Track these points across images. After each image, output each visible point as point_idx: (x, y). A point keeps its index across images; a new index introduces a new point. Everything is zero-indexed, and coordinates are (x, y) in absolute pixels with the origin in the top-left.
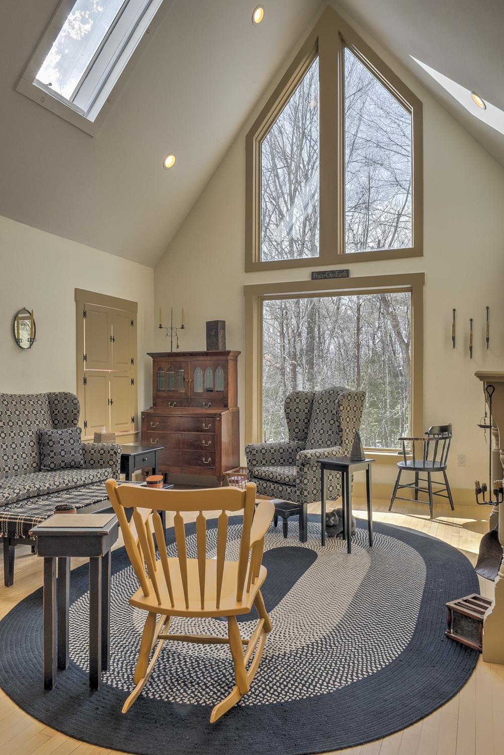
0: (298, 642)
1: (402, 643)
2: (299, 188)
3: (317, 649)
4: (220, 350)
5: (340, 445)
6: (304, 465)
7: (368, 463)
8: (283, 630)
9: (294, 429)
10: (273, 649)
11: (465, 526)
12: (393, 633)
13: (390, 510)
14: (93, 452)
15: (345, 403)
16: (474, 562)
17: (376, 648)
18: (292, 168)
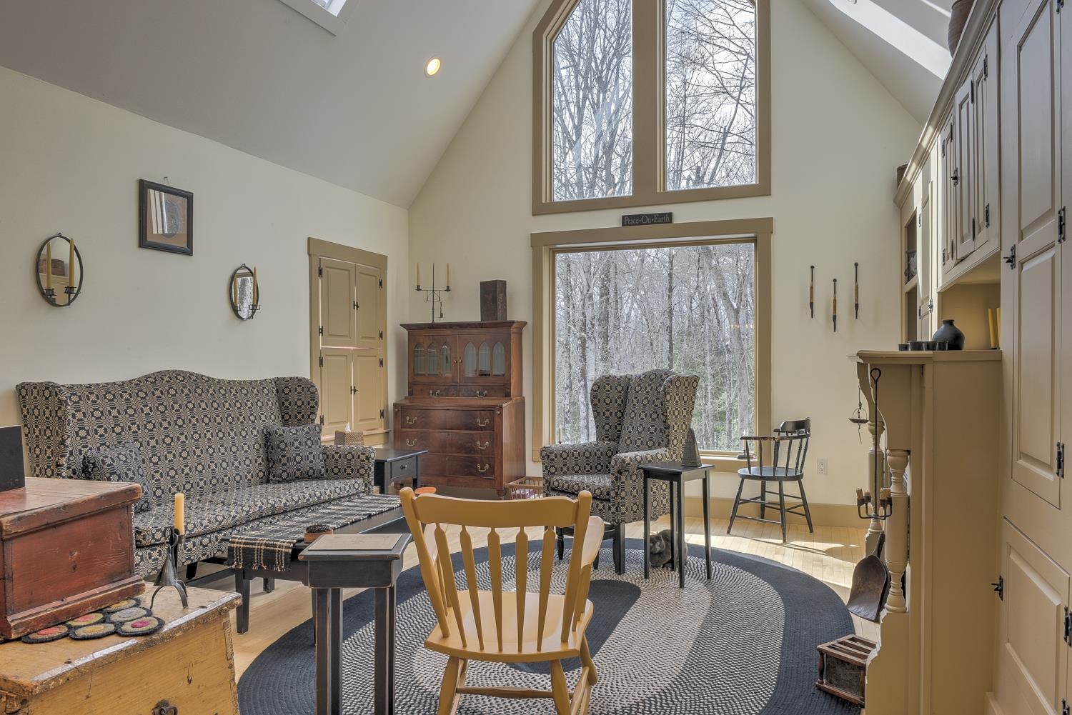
0: (630, 697)
1: (763, 696)
2: (590, 95)
3: (656, 706)
4: (499, 320)
5: (666, 446)
6: (621, 473)
7: (704, 470)
8: (610, 683)
9: (604, 426)
10: (600, 706)
11: (829, 552)
12: (750, 685)
13: (728, 532)
14: (337, 457)
15: (672, 391)
16: (845, 599)
17: (730, 703)
18: (581, 68)
